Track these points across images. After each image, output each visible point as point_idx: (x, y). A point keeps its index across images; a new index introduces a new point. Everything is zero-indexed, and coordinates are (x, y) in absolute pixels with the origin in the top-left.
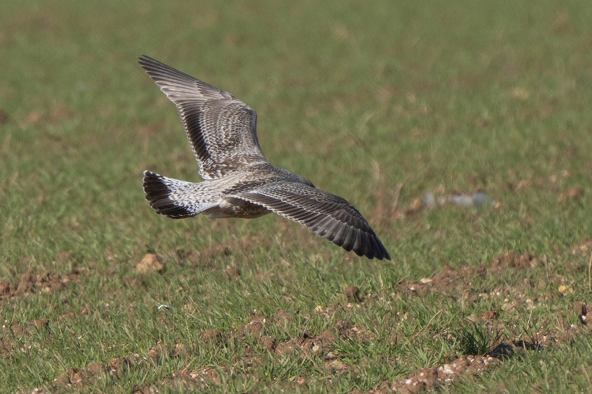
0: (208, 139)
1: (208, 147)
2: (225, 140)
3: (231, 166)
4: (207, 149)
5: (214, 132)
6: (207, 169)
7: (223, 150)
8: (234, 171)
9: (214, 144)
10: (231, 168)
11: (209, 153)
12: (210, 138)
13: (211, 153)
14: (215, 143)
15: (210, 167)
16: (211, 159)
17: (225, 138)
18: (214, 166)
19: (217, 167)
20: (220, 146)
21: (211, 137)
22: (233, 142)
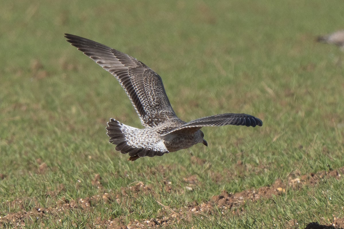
0: (143, 102)
1: (145, 108)
2: (153, 102)
3: (160, 120)
4: (144, 109)
5: (145, 97)
6: (146, 122)
7: (153, 109)
8: (162, 123)
9: (148, 106)
10: (160, 121)
11: (146, 112)
12: (145, 102)
13: (147, 112)
14: (148, 104)
15: (148, 121)
16: (147, 115)
17: (153, 101)
18: (150, 120)
19: (152, 121)
20: (151, 106)
21: (144, 100)
22: (158, 104)
